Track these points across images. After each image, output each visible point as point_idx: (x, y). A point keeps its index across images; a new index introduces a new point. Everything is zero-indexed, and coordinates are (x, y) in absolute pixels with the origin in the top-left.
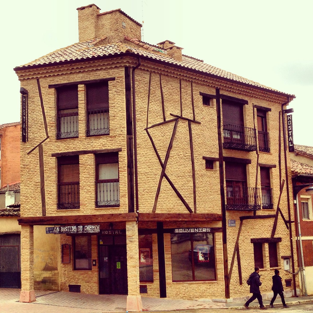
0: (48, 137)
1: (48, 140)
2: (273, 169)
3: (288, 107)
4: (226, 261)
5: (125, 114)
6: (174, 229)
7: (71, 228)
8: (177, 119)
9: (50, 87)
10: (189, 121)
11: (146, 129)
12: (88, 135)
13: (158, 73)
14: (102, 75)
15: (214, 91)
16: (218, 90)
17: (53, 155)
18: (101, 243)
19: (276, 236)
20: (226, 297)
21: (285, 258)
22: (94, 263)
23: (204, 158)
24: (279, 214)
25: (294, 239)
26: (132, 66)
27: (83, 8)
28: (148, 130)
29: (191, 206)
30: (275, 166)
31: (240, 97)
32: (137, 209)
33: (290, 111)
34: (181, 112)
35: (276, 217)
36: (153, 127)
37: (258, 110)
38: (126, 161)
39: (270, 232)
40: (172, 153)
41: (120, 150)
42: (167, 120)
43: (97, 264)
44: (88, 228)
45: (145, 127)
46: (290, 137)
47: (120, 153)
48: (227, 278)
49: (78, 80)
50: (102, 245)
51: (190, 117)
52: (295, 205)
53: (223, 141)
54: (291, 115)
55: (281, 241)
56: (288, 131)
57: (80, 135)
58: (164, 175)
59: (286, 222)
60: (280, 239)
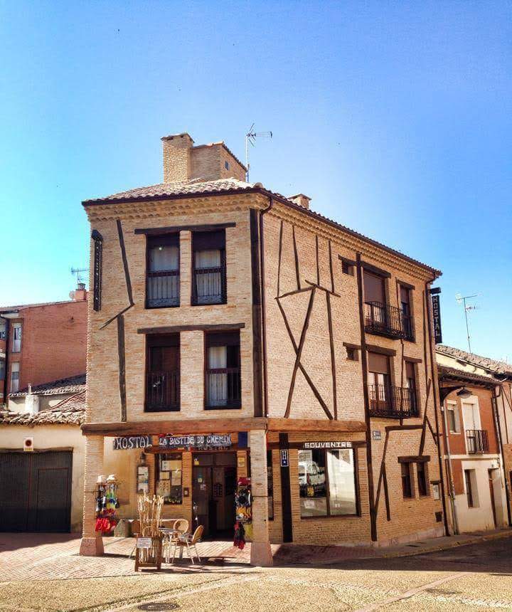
0: (132, 304)
1: (133, 308)
2: (419, 365)
3: (432, 287)
4: (371, 488)
5: (250, 275)
6: (303, 443)
7: (187, 439)
8: (314, 287)
9: (138, 231)
10: (328, 292)
11: (277, 299)
12: (195, 302)
13: (291, 223)
14: (215, 218)
15: (355, 256)
16: (358, 256)
17: (140, 331)
18: (197, 463)
19: (424, 454)
20: (372, 540)
21: (435, 483)
22: (186, 493)
23: (344, 344)
24: (427, 425)
25: (444, 457)
26: (260, 208)
27: (171, 138)
28: (279, 299)
29: (331, 410)
30: (420, 361)
31: (383, 267)
32: (266, 413)
33: (437, 290)
34: (318, 279)
35: (423, 427)
36: (285, 295)
37: (402, 287)
38: (251, 342)
39: (418, 448)
40: (308, 335)
41: (243, 325)
42: (302, 287)
43: (191, 495)
44: (213, 439)
45: (276, 296)
46: (437, 324)
47: (242, 330)
48: (373, 512)
49: (181, 225)
50: (197, 466)
51: (329, 288)
52: (442, 413)
53: (365, 324)
54: (438, 297)
55: (429, 460)
56: (434, 316)
57: (182, 303)
58: (298, 364)
59: (434, 435)
60: (428, 458)
